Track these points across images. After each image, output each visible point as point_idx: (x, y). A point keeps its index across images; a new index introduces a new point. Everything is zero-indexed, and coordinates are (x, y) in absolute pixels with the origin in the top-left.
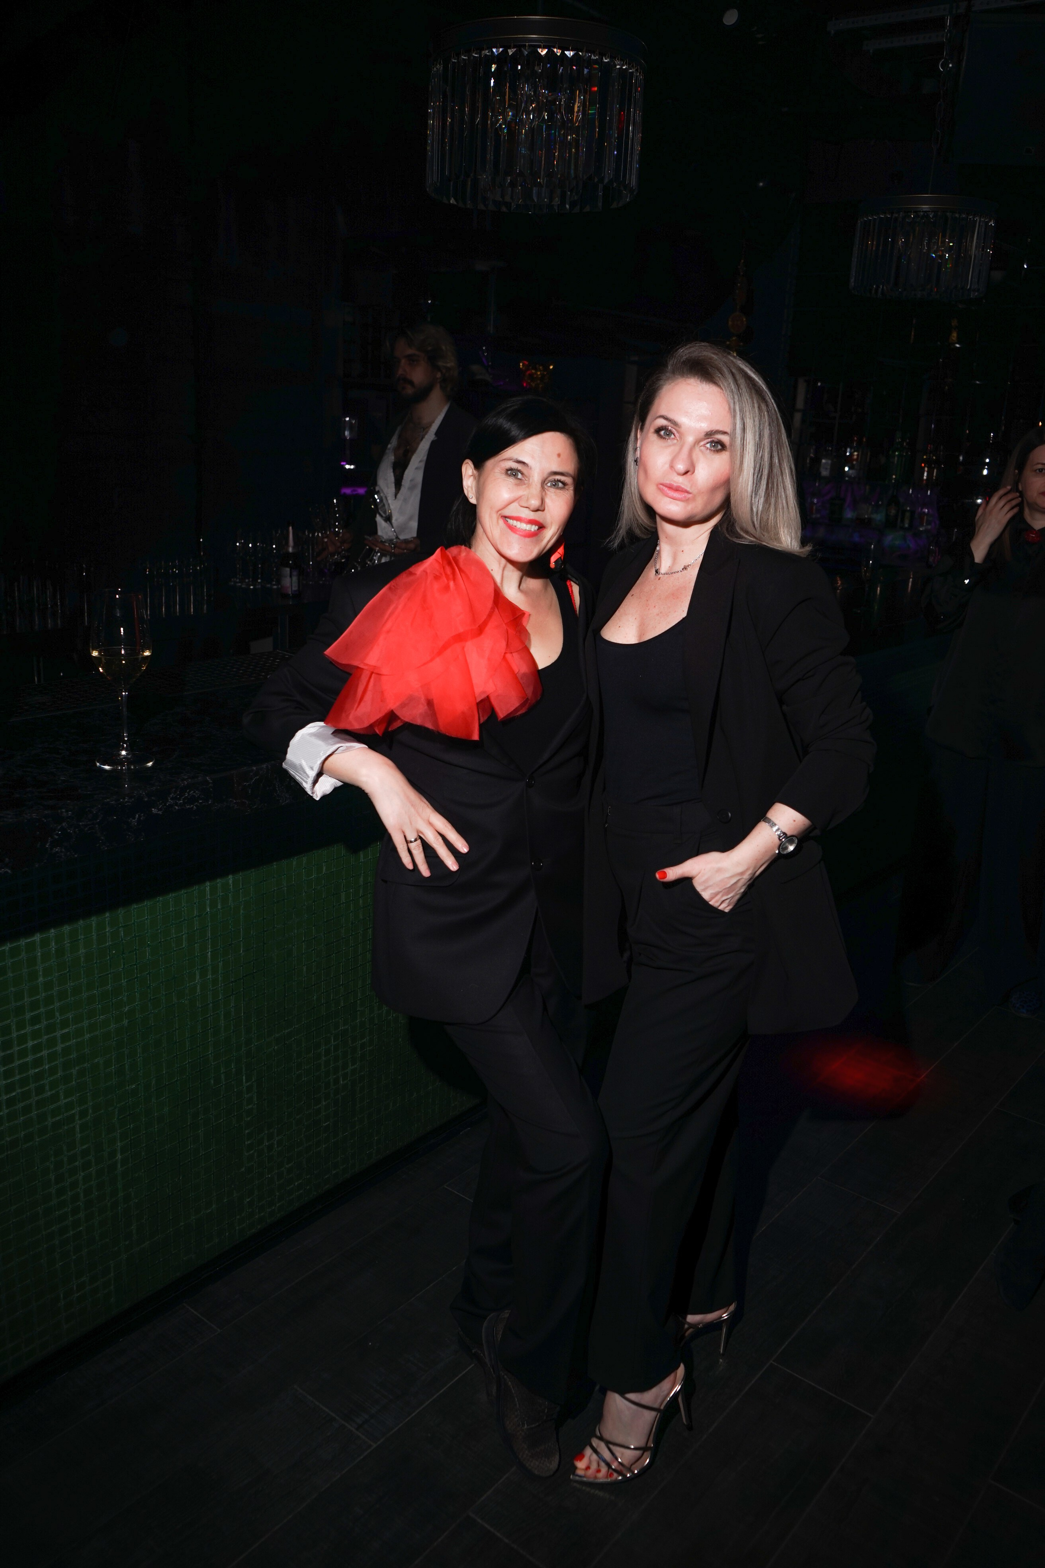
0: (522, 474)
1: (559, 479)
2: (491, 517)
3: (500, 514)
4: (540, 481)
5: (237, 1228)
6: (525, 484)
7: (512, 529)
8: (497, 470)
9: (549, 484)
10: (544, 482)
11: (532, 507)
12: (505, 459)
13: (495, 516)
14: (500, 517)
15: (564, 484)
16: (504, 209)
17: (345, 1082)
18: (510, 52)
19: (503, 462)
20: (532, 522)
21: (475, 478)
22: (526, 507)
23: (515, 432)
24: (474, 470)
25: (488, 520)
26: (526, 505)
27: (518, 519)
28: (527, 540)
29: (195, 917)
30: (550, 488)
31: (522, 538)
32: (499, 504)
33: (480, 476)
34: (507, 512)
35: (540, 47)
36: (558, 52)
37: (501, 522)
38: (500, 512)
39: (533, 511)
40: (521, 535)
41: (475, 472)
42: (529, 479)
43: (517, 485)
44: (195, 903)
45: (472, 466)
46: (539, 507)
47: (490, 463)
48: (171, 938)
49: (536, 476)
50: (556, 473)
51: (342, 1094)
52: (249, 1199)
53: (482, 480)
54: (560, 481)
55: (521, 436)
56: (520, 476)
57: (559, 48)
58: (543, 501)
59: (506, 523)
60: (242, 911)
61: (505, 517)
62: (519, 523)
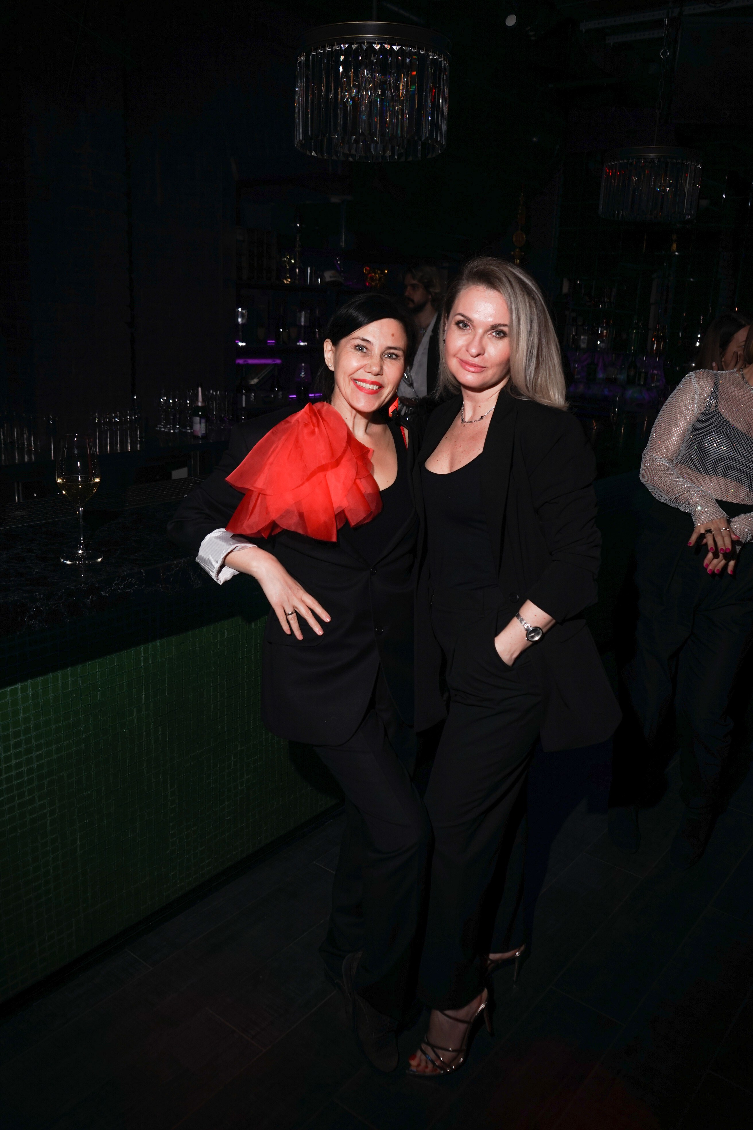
0: (367, 349)
1: (393, 352)
2: (344, 379)
3: (351, 378)
4: (379, 354)
5: (164, 894)
6: (368, 356)
7: (360, 388)
8: (349, 346)
9: (386, 356)
10: (383, 354)
11: (374, 373)
12: (354, 338)
13: (347, 379)
14: (351, 380)
15: (397, 356)
16: (351, 159)
17: (242, 787)
18: (354, 47)
19: (353, 340)
20: (373, 383)
21: (333, 352)
22: (370, 373)
23: (361, 318)
24: (332, 347)
25: (343, 383)
26: (369, 371)
27: (364, 381)
28: (371, 396)
29: (133, 669)
30: (386, 359)
31: (367, 395)
32: (350, 371)
33: (336, 350)
34: (356, 376)
35: (375, 43)
36: (388, 47)
37: (352, 383)
38: (351, 376)
39: (374, 375)
40: (367, 393)
41: (333, 348)
42: (371, 353)
43: (363, 356)
44: (133, 660)
45: (331, 343)
46: (379, 372)
47: (343, 341)
48: (115, 686)
49: (377, 350)
50: (390, 348)
51: (240, 796)
52: (173, 873)
53: (338, 353)
54: (393, 354)
55: (365, 321)
56: (365, 350)
57: (388, 44)
58: (381, 368)
59: (355, 384)
60: (167, 665)
61: (355, 380)
62: (364, 384)
